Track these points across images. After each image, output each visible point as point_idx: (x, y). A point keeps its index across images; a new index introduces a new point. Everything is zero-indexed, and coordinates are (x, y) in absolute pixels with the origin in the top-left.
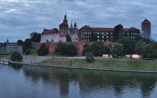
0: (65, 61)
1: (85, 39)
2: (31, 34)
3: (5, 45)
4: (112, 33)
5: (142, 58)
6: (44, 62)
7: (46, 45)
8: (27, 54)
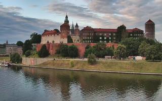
0: (67, 62)
1: (87, 40)
2: (31, 36)
3: (4, 46)
4: (114, 34)
5: (146, 59)
6: (44, 64)
7: (47, 46)
8: (27, 56)
